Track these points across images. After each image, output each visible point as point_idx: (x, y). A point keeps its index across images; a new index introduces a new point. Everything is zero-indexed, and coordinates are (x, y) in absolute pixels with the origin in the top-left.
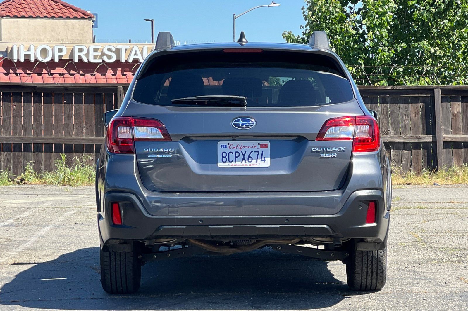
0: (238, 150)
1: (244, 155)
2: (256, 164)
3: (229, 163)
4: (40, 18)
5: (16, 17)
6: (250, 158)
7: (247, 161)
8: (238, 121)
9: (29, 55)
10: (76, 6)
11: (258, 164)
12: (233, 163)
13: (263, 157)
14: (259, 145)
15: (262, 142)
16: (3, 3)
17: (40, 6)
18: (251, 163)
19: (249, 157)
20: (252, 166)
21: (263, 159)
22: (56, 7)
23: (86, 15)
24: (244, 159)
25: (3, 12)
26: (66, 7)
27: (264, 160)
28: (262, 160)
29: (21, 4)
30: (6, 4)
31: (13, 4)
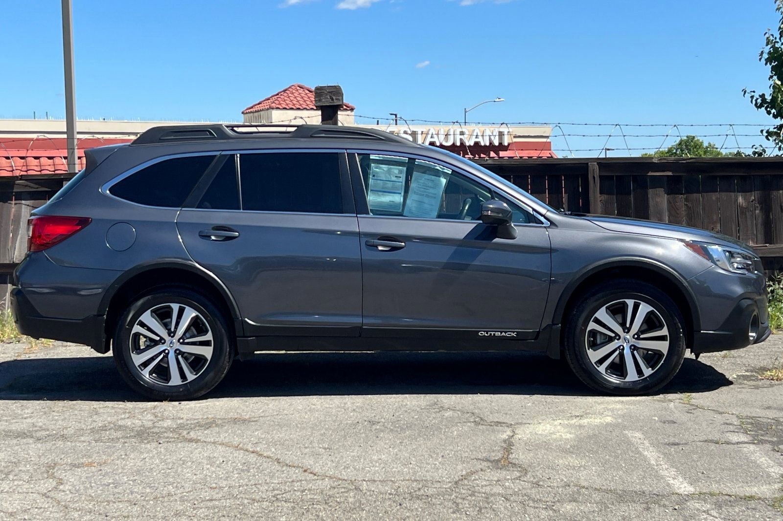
5: (285, 108)
16: (271, 97)
23: (348, 107)
25: (274, 104)
29: (289, 97)
30: (276, 97)
31: (282, 97)
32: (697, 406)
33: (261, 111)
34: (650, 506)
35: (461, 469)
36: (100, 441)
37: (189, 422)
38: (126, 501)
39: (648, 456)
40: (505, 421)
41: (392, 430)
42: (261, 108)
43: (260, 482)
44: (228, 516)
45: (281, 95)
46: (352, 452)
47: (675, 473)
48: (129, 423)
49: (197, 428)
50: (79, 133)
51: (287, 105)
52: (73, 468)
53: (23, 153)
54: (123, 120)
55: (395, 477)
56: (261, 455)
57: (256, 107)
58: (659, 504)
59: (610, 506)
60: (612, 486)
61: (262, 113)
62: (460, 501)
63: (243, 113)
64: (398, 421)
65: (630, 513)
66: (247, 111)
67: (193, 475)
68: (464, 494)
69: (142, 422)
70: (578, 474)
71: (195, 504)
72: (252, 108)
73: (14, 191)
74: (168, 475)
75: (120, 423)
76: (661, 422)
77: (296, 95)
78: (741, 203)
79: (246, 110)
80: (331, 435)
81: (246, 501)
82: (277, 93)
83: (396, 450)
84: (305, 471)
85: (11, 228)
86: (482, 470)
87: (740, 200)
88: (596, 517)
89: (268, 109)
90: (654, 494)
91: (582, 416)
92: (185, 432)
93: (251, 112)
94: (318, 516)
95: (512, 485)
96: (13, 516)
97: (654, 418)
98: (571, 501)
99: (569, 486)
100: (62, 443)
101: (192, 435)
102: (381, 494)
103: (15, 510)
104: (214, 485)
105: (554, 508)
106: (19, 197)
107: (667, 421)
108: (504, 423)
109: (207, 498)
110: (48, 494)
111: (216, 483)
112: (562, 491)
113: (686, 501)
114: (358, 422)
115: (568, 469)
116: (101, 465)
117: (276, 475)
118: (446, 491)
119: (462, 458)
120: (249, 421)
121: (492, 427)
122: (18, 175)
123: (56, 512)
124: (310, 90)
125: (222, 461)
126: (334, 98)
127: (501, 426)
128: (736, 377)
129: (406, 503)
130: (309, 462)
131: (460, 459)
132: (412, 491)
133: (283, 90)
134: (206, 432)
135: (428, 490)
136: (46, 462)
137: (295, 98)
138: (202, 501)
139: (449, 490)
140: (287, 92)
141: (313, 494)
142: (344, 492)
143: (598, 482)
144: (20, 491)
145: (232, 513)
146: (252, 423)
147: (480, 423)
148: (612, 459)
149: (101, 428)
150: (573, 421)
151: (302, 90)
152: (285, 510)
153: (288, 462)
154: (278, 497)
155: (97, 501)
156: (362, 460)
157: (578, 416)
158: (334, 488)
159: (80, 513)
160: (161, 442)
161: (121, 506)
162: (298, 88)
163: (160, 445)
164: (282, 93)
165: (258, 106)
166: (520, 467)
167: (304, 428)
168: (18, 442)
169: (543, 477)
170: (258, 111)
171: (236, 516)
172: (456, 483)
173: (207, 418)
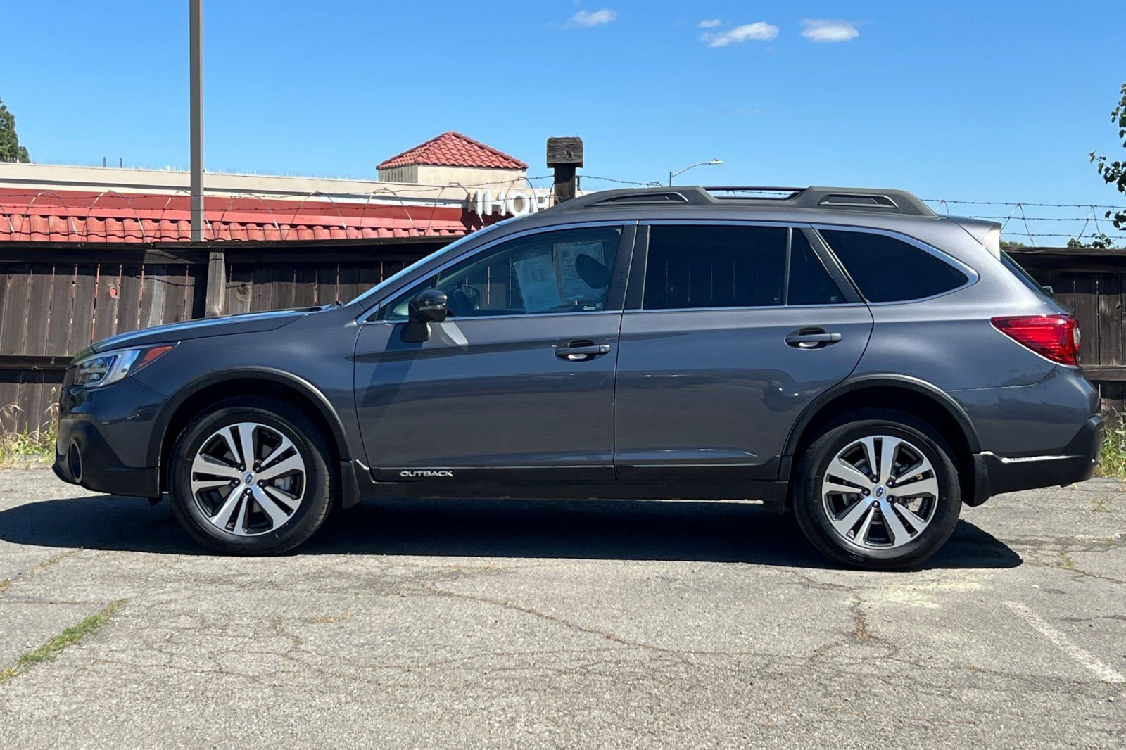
4: (465, 166)
5: (435, 164)
9: (498, 206)
10: (507, 154)
16: (416, 148)
17: (463, 152)
22: (482, 154)
23: (519, 165)
25: (420, 158)
26: (494, 154)
29: (441, 149)
30: (423, 148)
31: (431, 148)
32: (1084, 572)
33: (402, 166)
34: (1074, 696)
35: (810, 644)
36: (323, 591)
37: (426, 570)
38: (395, 667)
39: (1046, 634)
40: (841, 583)
41: (697, 590)
42: (403, 163)
43: (556, 649)
44: (535, 690)
45: (430, 146)
46: (657, 616)
47: (1090, 656)
48: (350, 570)
49: (442, 579)
50: (206, 189)
51: (438, 159)
52: (306, 624)
53: (157, 214)
54: (236, 172)
55: (728, 649)
56: (540, 615)
57: (396, 161)
58: (1086, 695)
59: (1023, 695)
60: (1016, 670)
61: (403, 169)
62: (827, 682)
63: (378, 168)
64: (700, 578)
65: (1052, 705)
66: (384, 166)
67: (466, 637)
68: (827, 673)
69: (367, 569)
70: (964, 653)
71: (486, 674)
72: (390, 161)
73: (144, 262)
74: (433, 636)
75: (338, 568)
76: (1044, 591)
77: (450, 146)
78: (1103, 310)
79: (382, 164)
80: (620, 594)
81: (550, 673)
82: (424, 143)
83: (714, 616)
84: (608, 637)
85: (139, 311)
86: (837, 644)
87: (1103, 305)
88: (1011, 708)
89: (412, 164)
90: (1074, 682)
91: (938, 581)
92: (429, 584)
93: (389, 168)
94: (651, 694)
95: (885, 664)
96: (257, 681)
97: (1034, 586)
98: (971, 687)
99: (960, 668)
100: (274, 591)
101: (440, 587)
102: (719, 669)
103: (257, 674)
104: (499, 650)
105: (952, 694)
106: (151, 270)
107: (1053, 590)
108: (840, 586)
109: (498, 667)
110: (289, 654)
111: (500, 649)
112: (953, 674)
113: (1120, 691)
114: (648, 578)
115: (950, 648)
116: (339, 621)
117: (573, 640)
118: (803, 669)
119: (805, 629)
120: (506, 573)
121: (827, 591)
122: (149, 242)
123: (311, 677)
124: (469, 140)
125: (494, 621)
126: (572, 153)
127: (838, 590)
128: (1119, 537)
129: (757, 683)
130: (608, 626)
131: (803, 630)
132: (759, 667)
133: (432, 139)
134: (455, 584)
135: (778, 667)
136: (266, 615)
137: (449, 150)
138: (493, 670)
139: (805, 668)
140: (438, 142)
141: (632, 666)
142: (671, 666)
143: (996, 665)
144: (251, 650)
145: (540, 687)
146: (511, 575)
147: (808, 586)
148: (1000, 636)
149: (317, 575)
150: (931, 586)
151: (458, 140)
152: (604, 684)
153: (580, 625)
154: (589, 668)
155: (358, 665)
156: (675, 627)
157: (934, 581)
158: (656, 660)
159: (342, 679)
160: (405, 595)
161: (392, 673)
162: (453, 137)
163: (404, 599)
164: (431, 144)
165: (399, 160)
166: (885, 642)
167: (581, 584)
168: (217, 589)
169: (920, 655)
170: (399, 167)
171: (545, 690)
172: (811, 659)
173: (449, 566)
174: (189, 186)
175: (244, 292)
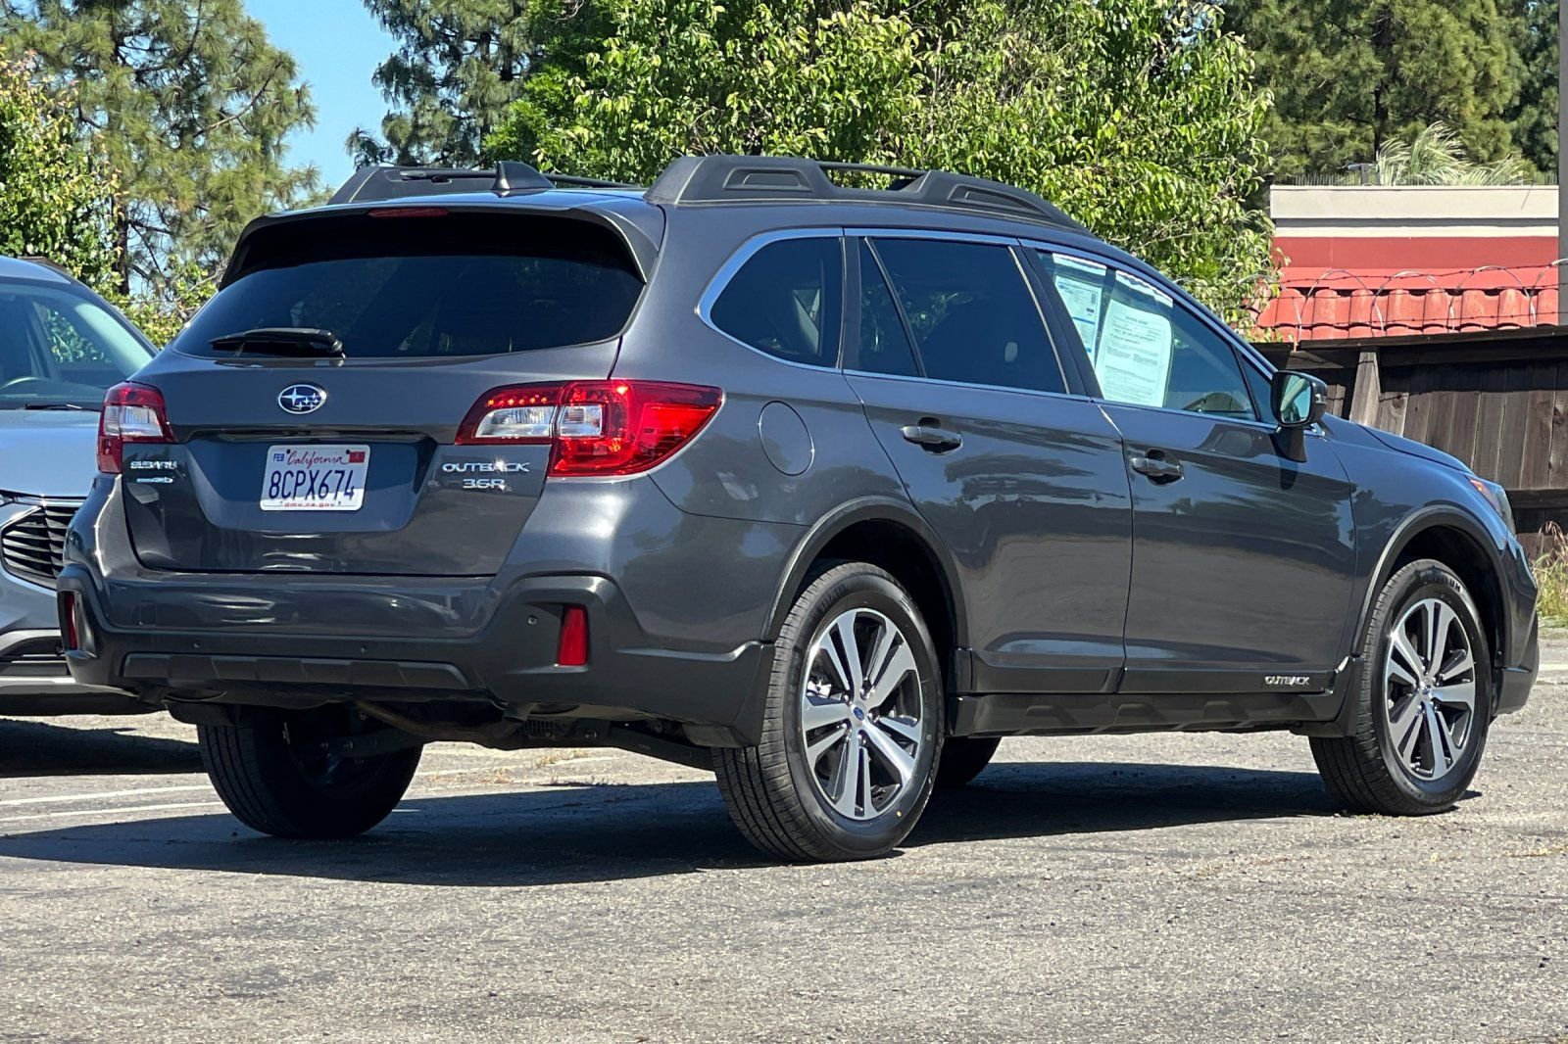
0: (303, 467)
1: (313, 480)
2: (333, 502)
3: (282, 500)
6: (324, 488)
7: (316, 496)
8: (290, 392)
11: (336, 503)
12: (289, 500)
13: (350, 485)
14: (348, 456)
15: (354, 448)
18: (324, 501)
19: (323, 484)
20: (324, 508)
21: (349, 491)
24: (311, 489)
27: (351, 494)
28: (346, 494)
174: (1557, 216)
175: (1398, 406)
